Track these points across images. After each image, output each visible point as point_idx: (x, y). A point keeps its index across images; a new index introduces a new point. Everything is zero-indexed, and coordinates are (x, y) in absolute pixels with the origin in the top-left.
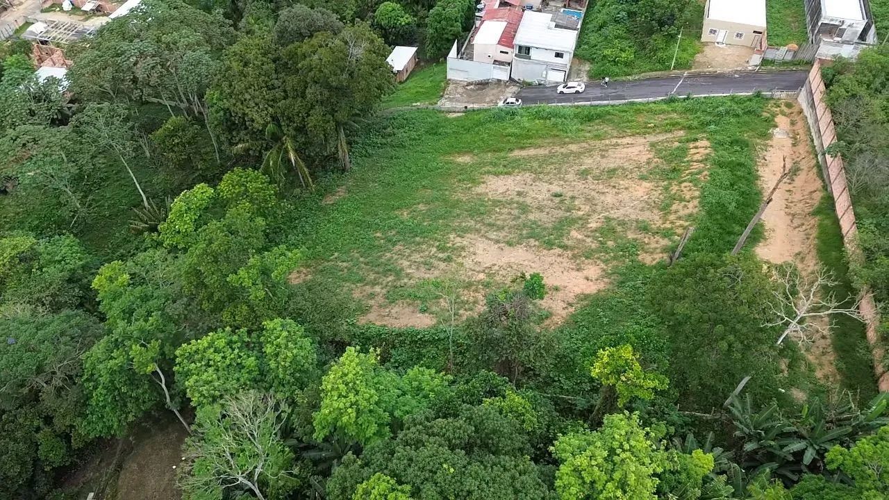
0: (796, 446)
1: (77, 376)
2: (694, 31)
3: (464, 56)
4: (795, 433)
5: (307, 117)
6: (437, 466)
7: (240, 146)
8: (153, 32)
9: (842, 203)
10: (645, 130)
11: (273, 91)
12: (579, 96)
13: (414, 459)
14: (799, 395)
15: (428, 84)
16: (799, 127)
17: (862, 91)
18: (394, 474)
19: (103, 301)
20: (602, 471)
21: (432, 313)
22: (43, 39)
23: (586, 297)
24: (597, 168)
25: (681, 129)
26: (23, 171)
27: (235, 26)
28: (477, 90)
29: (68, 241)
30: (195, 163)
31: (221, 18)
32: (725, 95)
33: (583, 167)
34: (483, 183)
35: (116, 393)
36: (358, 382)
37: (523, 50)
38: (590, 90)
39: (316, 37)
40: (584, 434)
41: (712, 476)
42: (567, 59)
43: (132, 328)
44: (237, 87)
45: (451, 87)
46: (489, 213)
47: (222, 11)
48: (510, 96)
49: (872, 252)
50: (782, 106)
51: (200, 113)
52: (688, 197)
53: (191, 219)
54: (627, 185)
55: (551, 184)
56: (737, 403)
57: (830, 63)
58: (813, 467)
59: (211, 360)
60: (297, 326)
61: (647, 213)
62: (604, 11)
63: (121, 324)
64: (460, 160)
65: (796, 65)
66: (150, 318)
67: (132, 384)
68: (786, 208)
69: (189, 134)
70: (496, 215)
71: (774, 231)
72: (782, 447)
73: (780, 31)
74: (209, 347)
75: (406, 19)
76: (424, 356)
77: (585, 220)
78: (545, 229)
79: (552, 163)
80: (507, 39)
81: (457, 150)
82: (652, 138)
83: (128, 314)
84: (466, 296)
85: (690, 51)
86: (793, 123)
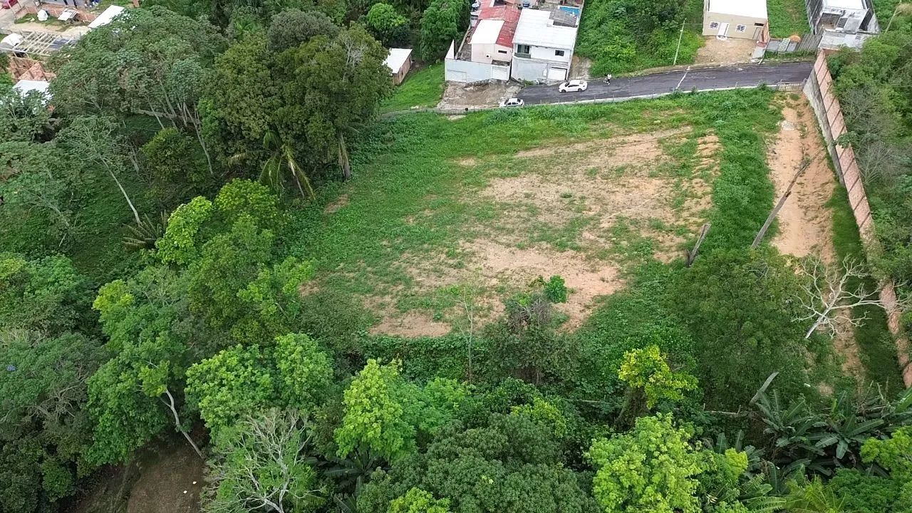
0: (828, 440)
1: (81, 402)
2: (694, 25)
3: (462, 57)
4: (825, 427)
5: (306, 124)
6: (475, 477)
7: (236, 156)
8: (138, 41)
9: (856, 195)
10: (652, 127)
11: (269, 98)
12: (582, 94)
13: (450, 472)
14: (825, 390)
15: (426, 87)
16: (807, 117)
17: (869, 81)
18: (430, 489)
19: (105, 322)
20: (640, 475)
21: (446, 321)
22: (19, 51)
23: (603, 298)
24: (605, 167)
25: (688, 125)
26: (9, 190)
27: (222, 32)
28: (477, 91)
29: (60, 262)
30: (189, 175)
31: (208, 23)
32: (730, 89)
33: (591, 167)
34: (490, 186)
35: (124, 418)
36: (382, 396)
37: (523, 49)
38: (592, 88)
39: (313, 41)
40: (617, 438)
41: (747, 474)
42: (568, 56)
43: (140, 349)
44: (231, 94)
45: (450, 89)
46: (498, 216)
47: (206, 17)
48: (510, 97)
49: (890, 242)
50: (788, 98)
51: (190, 124)
52: (700, 194)
53: (189, 233)
54: (637, 184)
55: (559, 184)
56: (765, 400)
57: (836, 53)
58: (846, 462)
59: (224, 379)
60: (311, 340)
61: (659, 211)
62: (602, 7)
63: (128, 346)
64: (464, 163)
65: (799, 56)
66: (157, 338)
67: (139, 407)
68: (799, 201)
69: (182, 145)
70: (505, 218)
71: (788, 225)
72: (813, 442)
73: (780, 23)
74: (221, 366)
75: (399, 20)
76: (441, 366)
77: (596, 220)
78: (556, 231)
79: (559, 164)
80: (506, 37)
81: (460, 153)
82: (659, 135)
83: (134, 335)
84: (481, 302)
85: (692, 44)
86: (800, 115)
